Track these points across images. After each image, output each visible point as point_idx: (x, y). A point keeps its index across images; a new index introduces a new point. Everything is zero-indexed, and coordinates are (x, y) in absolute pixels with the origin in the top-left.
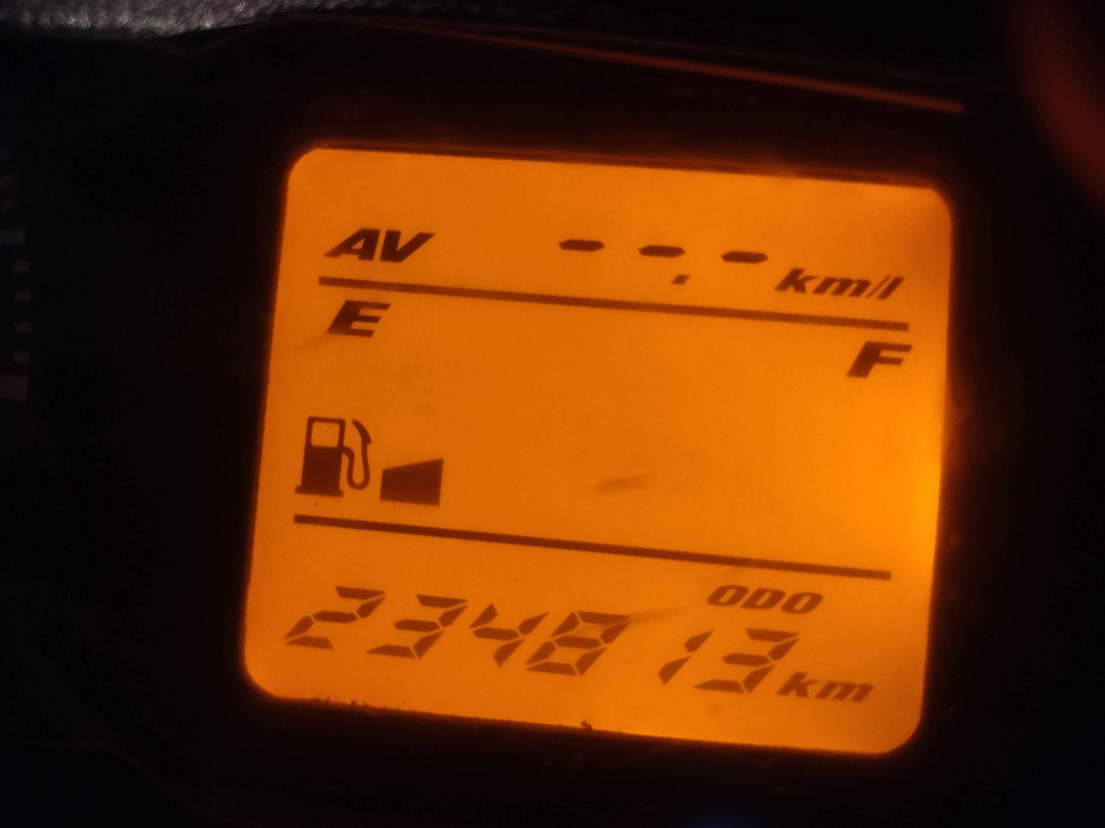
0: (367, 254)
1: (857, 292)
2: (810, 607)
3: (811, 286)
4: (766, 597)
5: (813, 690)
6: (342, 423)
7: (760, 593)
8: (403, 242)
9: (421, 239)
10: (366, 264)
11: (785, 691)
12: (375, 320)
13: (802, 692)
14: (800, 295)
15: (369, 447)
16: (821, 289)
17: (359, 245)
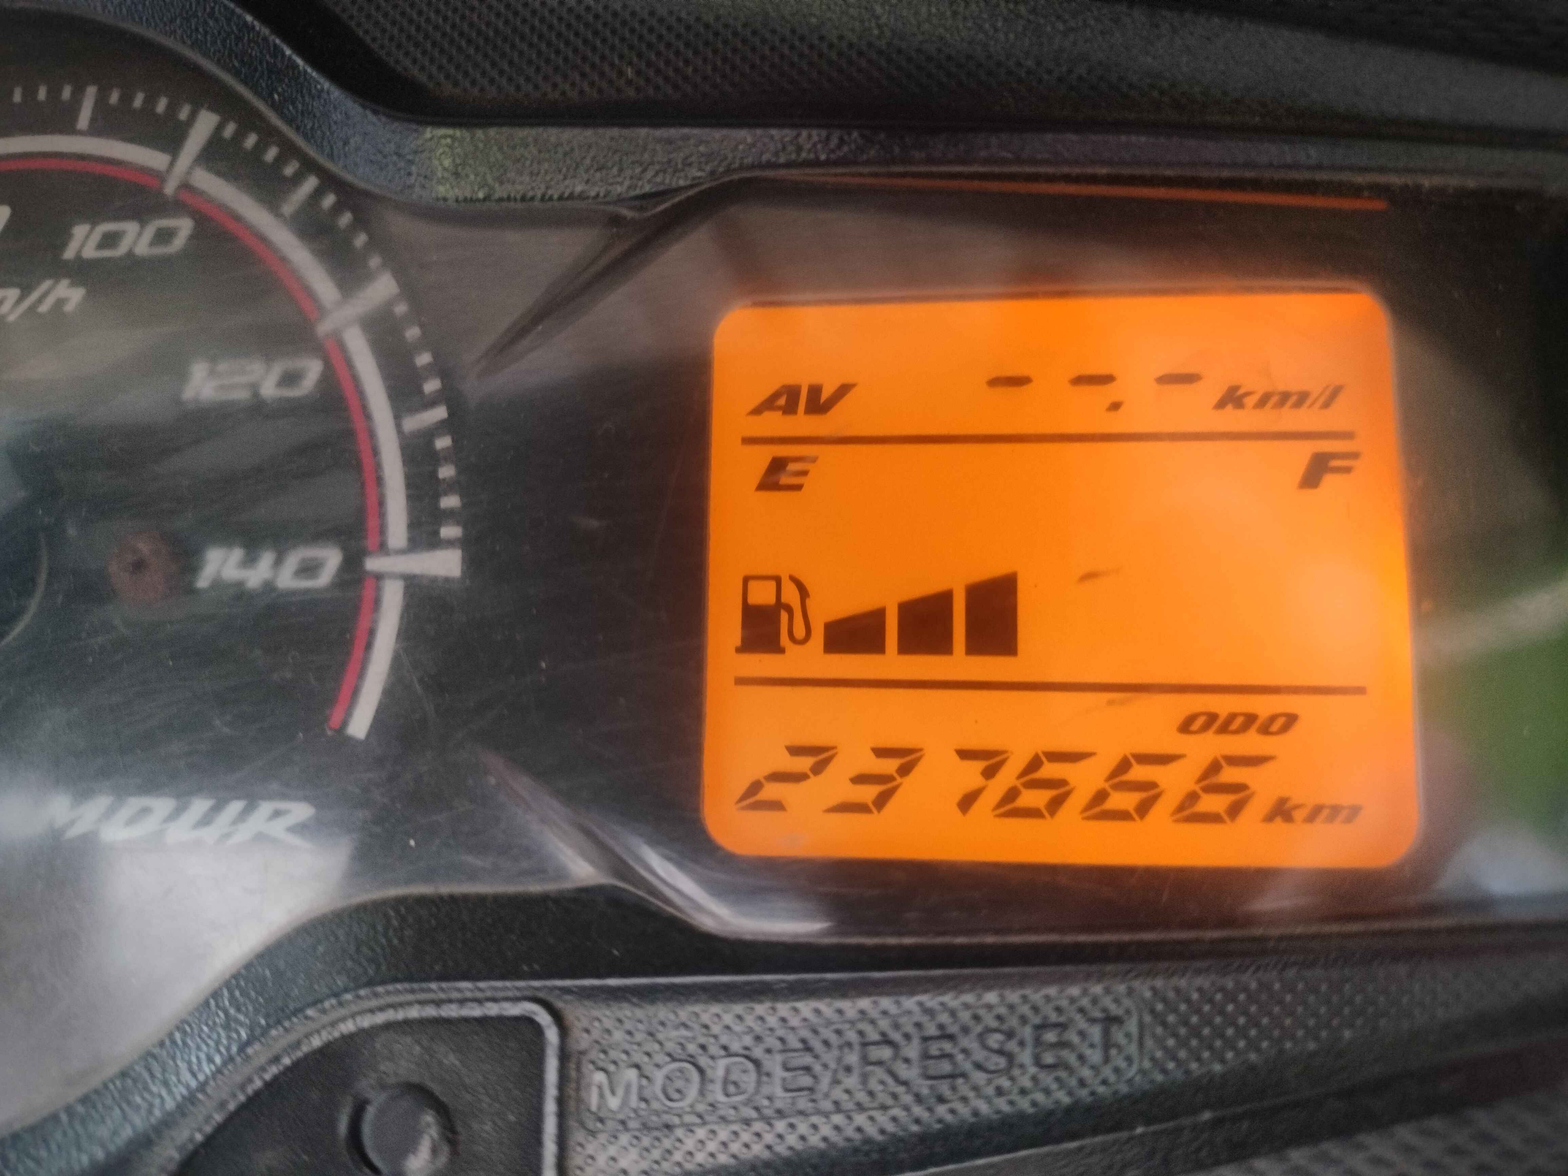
0: (790, 409)
1: (1299, 404)
2: (1285, 728)
3: (1250, 401)
4: (1239, 720)
5: (1299, 815)
6: (778, 580)
7: (1232, 717)
8: (825, 395)
9: (844, 390)
10: (790, 418)
11: (1269, 818)
12: (805, 473)
13: (1288, 817)
14: (1240, 413)
15: (808, 601)
16: (1262, 402)
17: (782, 401)
